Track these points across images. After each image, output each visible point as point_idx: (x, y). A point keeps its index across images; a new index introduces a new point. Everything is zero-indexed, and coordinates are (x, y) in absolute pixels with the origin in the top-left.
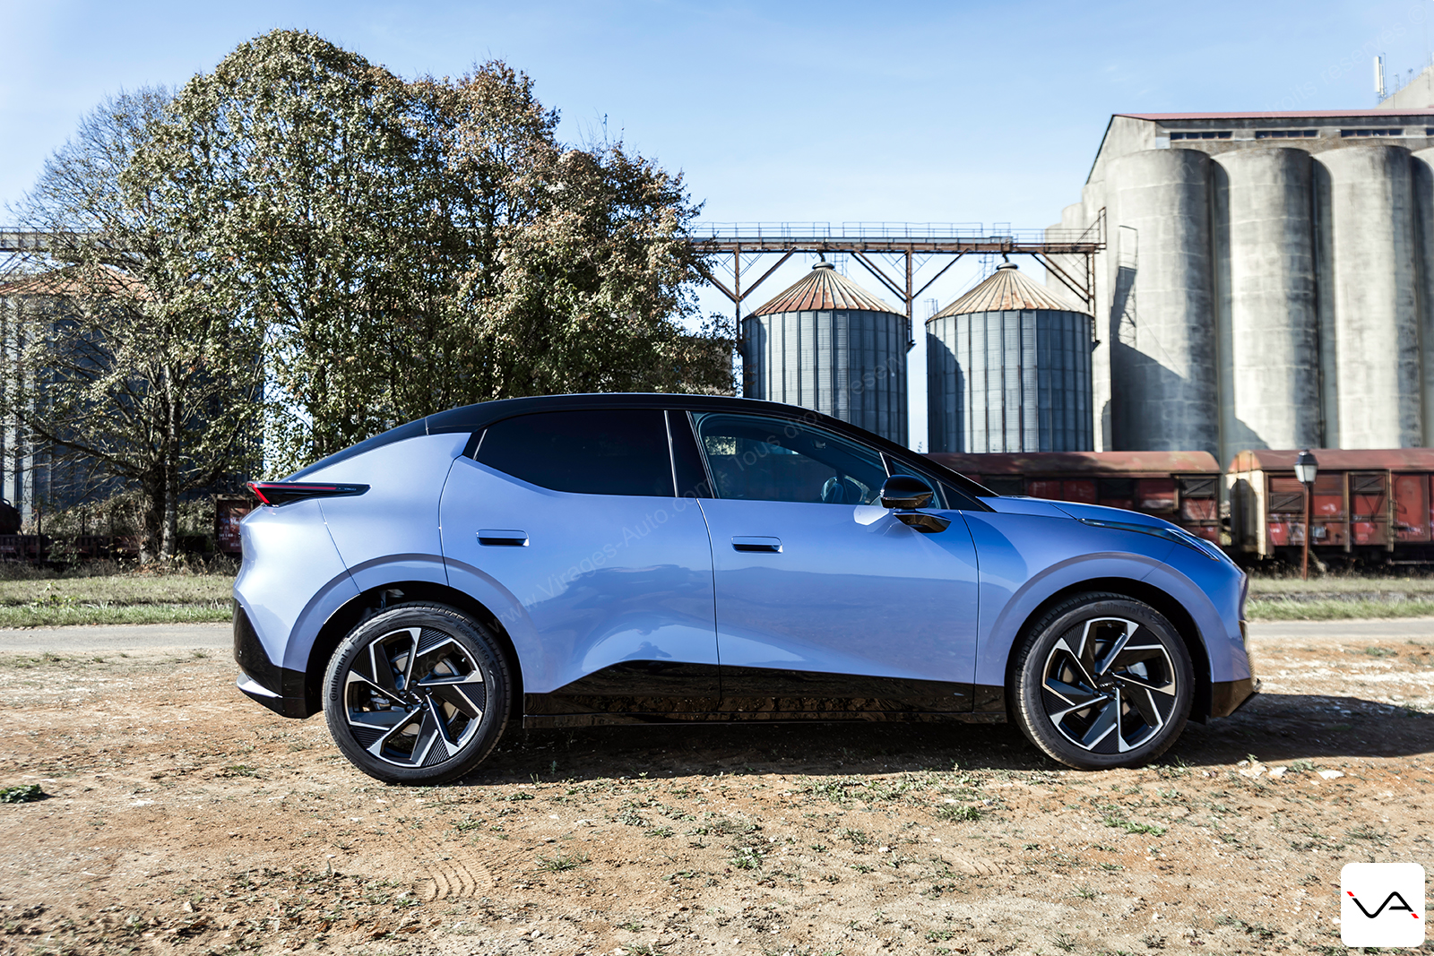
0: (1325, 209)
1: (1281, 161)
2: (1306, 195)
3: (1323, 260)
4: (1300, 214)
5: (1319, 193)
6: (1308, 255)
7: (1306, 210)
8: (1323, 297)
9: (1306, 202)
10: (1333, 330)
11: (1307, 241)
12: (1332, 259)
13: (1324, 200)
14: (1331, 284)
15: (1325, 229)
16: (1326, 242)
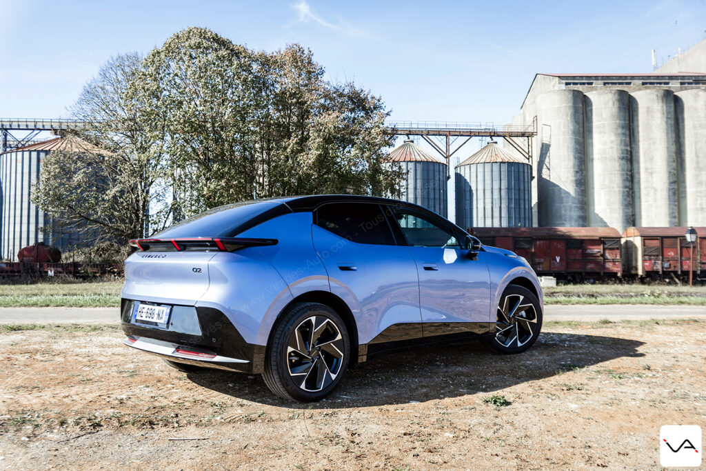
0: (635, 118)
1: (616, 95)
2: (627, 111)
3: (634, 141)
4: (625, 120)
5: (632, 111)
6: (628, 139)
7: (627, 118)
8: (634, 158)
9: (627, 114)
10: (639, 173)
11: (628, 132)
12: (639, 141)
13: (635, 114)
14: (638, 152)
15: (635, 127)
16: (636, 133)
